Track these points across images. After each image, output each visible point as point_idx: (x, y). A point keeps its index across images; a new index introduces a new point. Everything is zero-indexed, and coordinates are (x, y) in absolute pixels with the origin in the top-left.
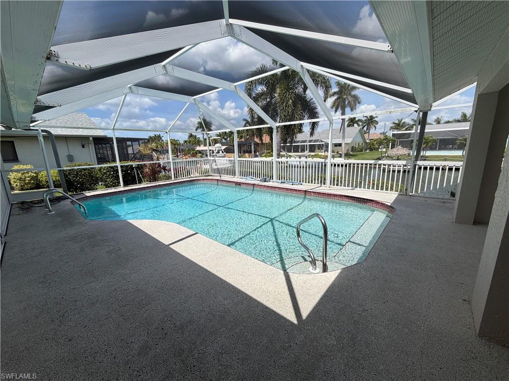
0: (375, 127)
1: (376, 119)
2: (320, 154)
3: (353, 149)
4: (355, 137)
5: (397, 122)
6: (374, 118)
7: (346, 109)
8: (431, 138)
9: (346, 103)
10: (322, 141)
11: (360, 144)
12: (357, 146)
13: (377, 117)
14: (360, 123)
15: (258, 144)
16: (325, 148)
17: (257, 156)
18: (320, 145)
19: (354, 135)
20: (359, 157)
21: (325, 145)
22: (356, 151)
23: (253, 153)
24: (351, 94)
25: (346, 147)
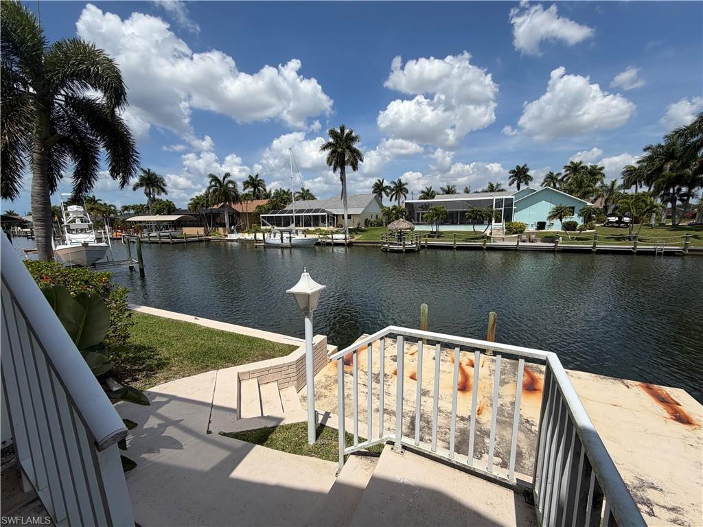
0: (405, 196)
1: (406, 186)
2: (322, 228)
3: (367, 222)
4: (367, 206)
5: (425, 190)
6: (404, 185)
7: (346, 167)
8: (442, 210)
9: (346, 159)
10: (323, 211)
11: (380, 217)
12: (374, 219)
13: (407, 184)
14: (388, 191)
15: (238, 214)
16: (328, 221)
17: (232, 232)
18: (323, 217)
19: (367, 204)
20: (369, 233)
21: (328, 216)
22: (371, 225)
23: (227, 227)
24: (349, 148)
25: (357, 220)
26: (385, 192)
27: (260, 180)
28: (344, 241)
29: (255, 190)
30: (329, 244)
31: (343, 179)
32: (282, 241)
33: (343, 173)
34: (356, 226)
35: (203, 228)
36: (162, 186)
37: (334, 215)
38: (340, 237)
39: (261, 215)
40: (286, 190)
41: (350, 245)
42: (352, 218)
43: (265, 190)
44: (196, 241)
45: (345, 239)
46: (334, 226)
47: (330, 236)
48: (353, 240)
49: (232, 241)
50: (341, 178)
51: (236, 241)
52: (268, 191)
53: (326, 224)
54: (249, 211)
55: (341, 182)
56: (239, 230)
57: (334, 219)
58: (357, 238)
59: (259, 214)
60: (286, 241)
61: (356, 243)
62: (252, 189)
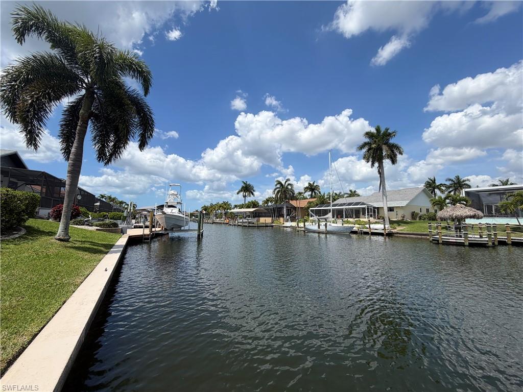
2: (361, 219)
3: (414, 215)
4: (413, 199)
7: (384, 161)
9: (384, 153)
10: (363, 204)
12: (424, 212)
14: (443, 188)
15: (295, 208)
16: (368, 212)
17: (287, 221)
18: (364, 209)
19: (413, 197)
20: (416, 225)
21: (368, 209)
22: (420, 219)
23: (285, 217)
24: (387, 144)
25: (401, 213)
26: (440, 189)
27: (317, 186)
28: (383, 232)
29: (312, 193)
30: (366, 233)
31: (381, 173)
32: (319, 227)
33: (381, 167)
34: (400, 219)
35: (271, 218)
36: (252, 191)
37: (374, 208)
38: (379, 227)
39: (311, 209)
40: (338, 193)
41: (390, 235)
42: (395, 210)
43: (320, 193)
44: (264, 226)
45: (385, 229)
46: (375, 218)
47: (368, 226)
48: (394, 231)
49: (287, 227)
50: (379, 171)
51: (289, 227)
52: (322, 194)
53: (366, 216)
54: (301, 206)
55: (379, 175)
56: (293, 220)
57: (375, 212)
58: (399, 229)
59: (309, 208)
60: (323, 228)
61: (398, 233)
62: (310, 193)
